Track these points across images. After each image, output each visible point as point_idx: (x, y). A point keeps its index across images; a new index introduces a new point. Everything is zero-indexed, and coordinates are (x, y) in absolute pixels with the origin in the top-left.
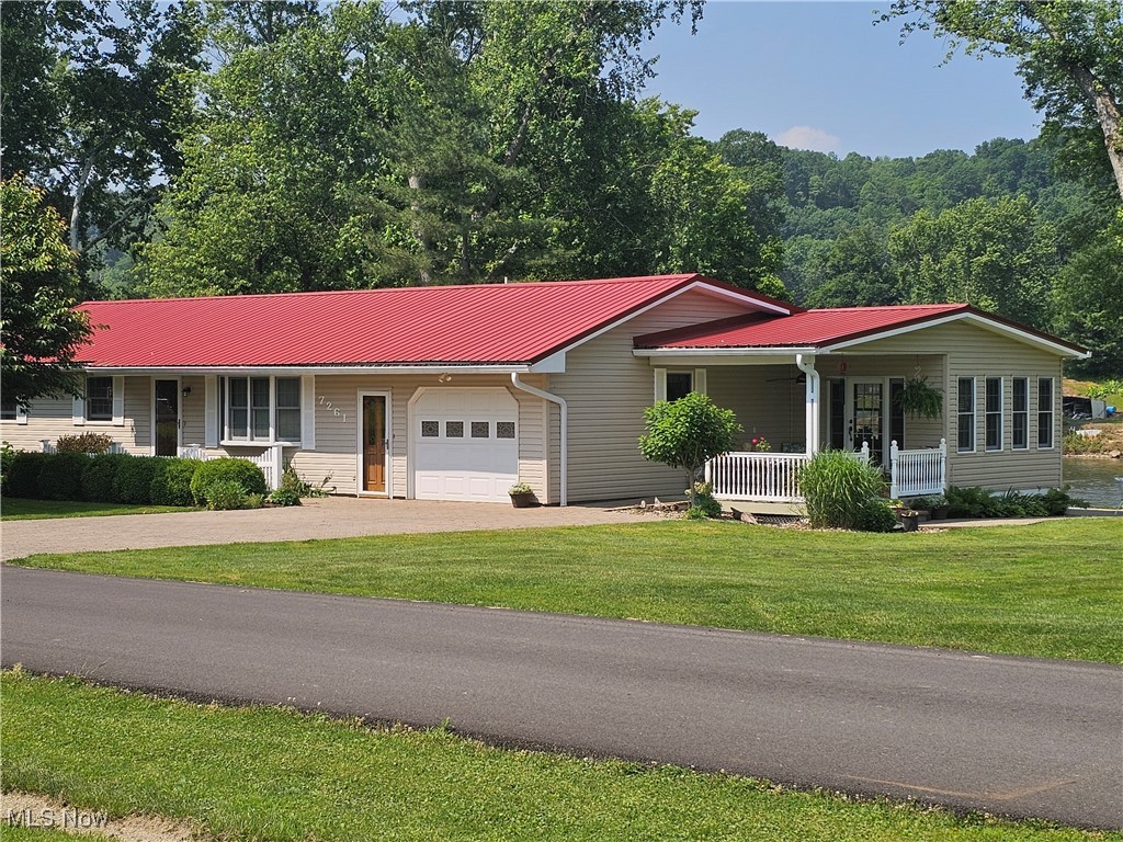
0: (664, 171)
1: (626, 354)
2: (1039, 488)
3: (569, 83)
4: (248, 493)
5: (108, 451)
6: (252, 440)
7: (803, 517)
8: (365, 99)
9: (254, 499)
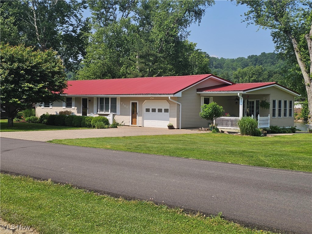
0: (192, 56)
1: (195, 93)
2: (289, 126)
3: (172, 36)
4: (105, 125)
5: (71, 115)
6: (105, 112)
7: (239, 132)
8: (127, 39)
9: (106, 126)
